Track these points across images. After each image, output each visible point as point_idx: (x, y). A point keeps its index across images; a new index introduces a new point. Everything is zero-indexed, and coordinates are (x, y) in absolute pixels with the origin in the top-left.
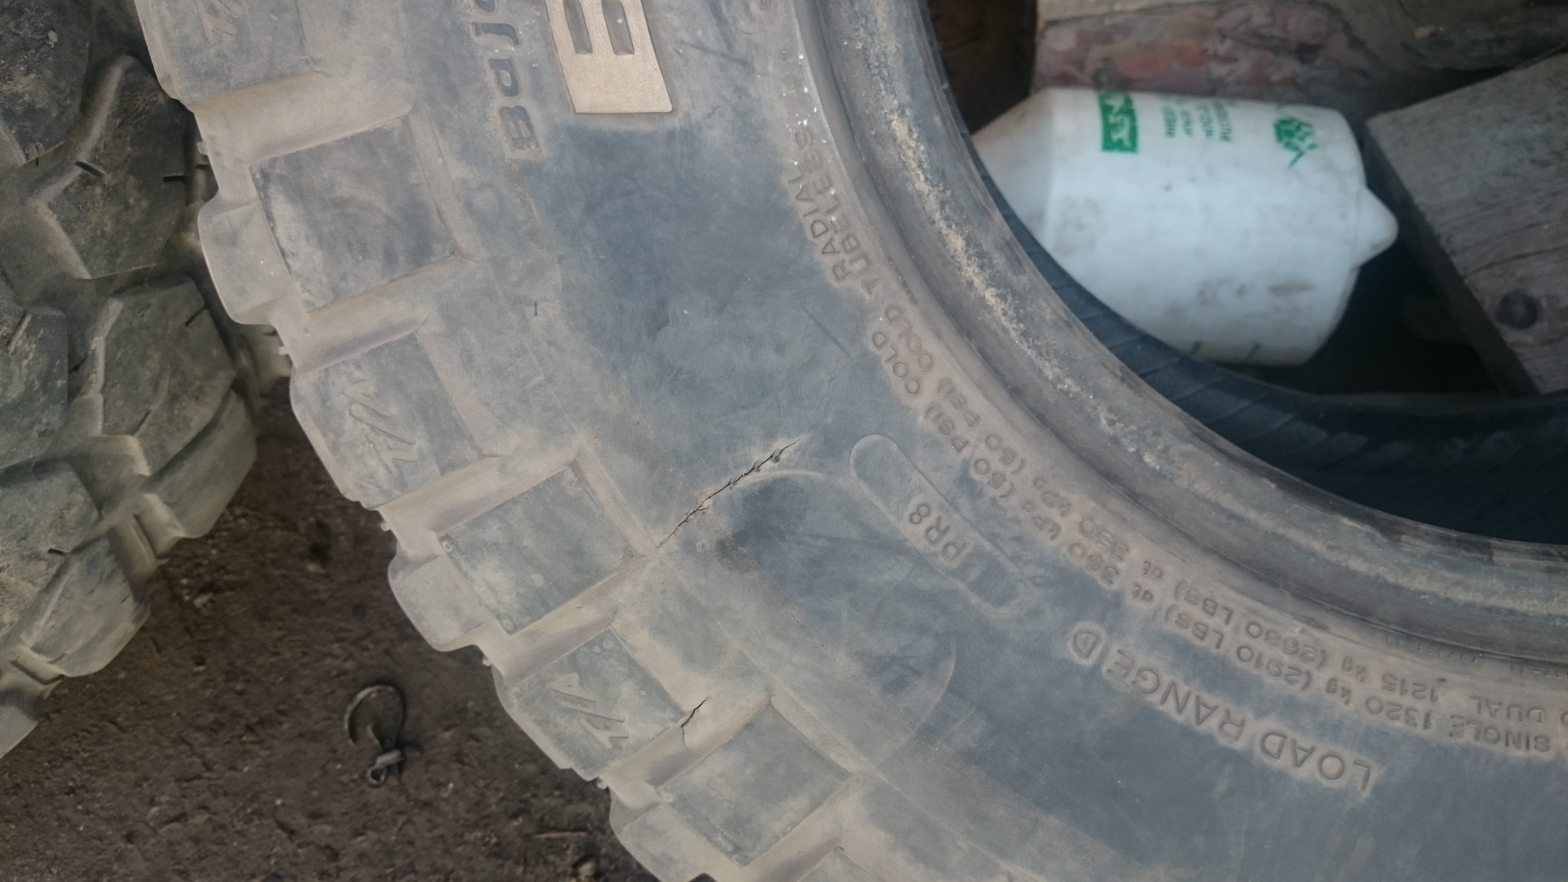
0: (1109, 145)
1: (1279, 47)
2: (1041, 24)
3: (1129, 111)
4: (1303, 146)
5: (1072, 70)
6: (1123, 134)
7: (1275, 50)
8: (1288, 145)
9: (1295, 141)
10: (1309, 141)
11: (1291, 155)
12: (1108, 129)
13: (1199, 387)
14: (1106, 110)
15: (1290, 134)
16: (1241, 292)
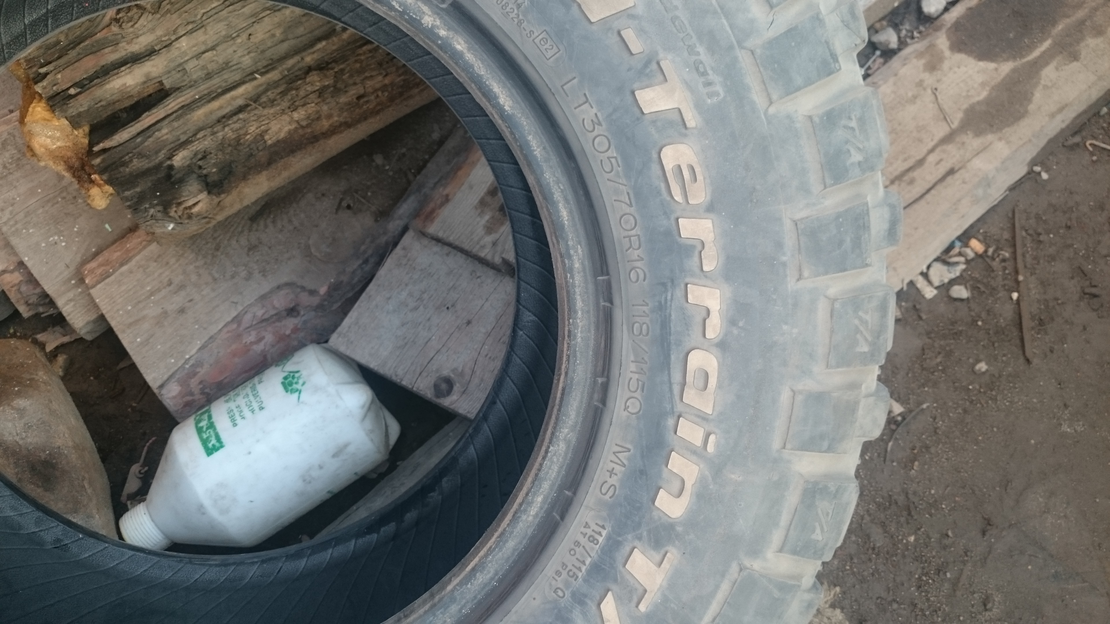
0: (210, 451)
1: (278, 317)
2: (156, 391)
3: (211, 426)
4: (299, 387)
5: (189, 398)
6: (214, 441)
7: (279, 320)
8: (293, 391)
9: (295, 386)
10: (301, 382)
11: (296, 395)
12: (205, 442)
14: (199, 431)
15: (291, 384)
16: (321, 467)
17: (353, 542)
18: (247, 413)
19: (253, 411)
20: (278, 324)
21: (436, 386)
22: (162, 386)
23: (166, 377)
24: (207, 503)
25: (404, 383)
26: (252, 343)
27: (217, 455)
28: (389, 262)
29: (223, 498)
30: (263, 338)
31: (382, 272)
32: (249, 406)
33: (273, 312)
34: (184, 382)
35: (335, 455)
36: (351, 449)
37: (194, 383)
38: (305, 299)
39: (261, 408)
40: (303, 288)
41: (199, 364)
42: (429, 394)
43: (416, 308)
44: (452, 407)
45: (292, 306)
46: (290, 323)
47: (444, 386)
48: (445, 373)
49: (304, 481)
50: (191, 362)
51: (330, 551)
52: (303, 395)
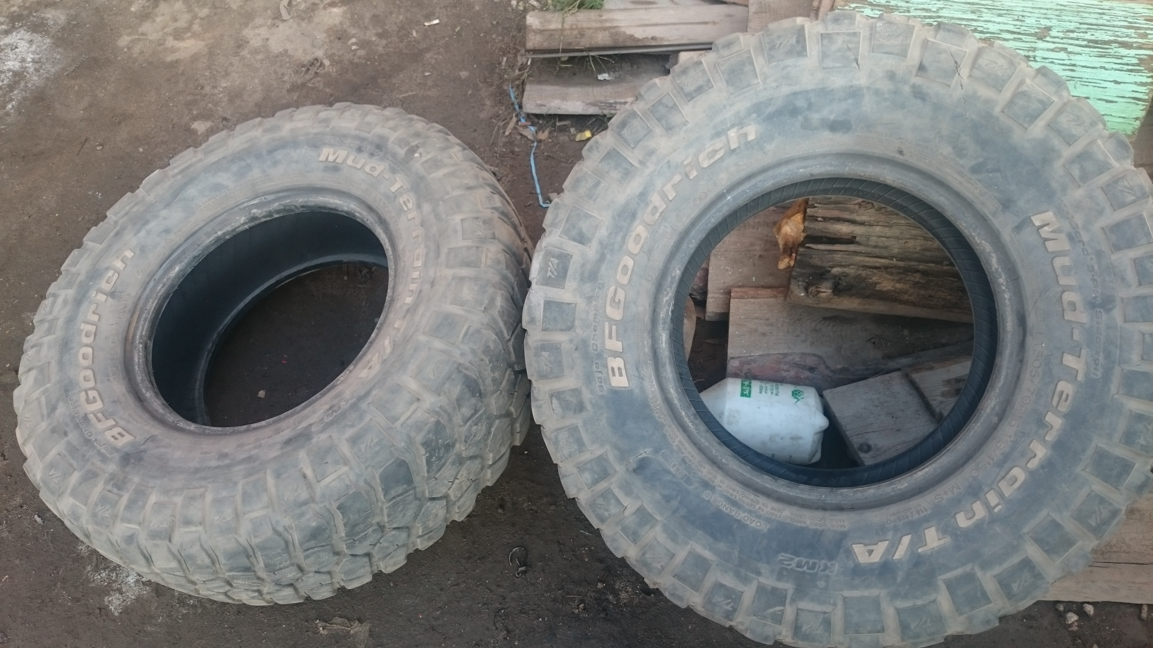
0: (743, 395)
1: (804, 367)
2: (728, 358)
3: (750, 386)
4: (799, 398)
5: (739, 372)
6: (747, 392)
7: (802, 369)
8: (795, 398)
9: (797, 396)
10: (802, 396)
11: (796, 400)
12: (743, 390)
13: (760, 460)
14: (743, 385)
15: (796, 394)
16: (782, 439)
17: (785, 470)
18: (769, 391)
19: (772, 393)
20: (800, 370)
21: (861, 445)
22: (732, 358)
23: (737, 356)
24: (726, 413)
25: (847, 433)
26: (783, 370)
27: (745, 398)
28: (879, 378)
29: (734, 417)
30: (789, 371)
31: (871, 380)
32: (772, 390)
33: (803, 363)
34: (742, 364)
35: (792, 438)
36: (801, 442)
37: (746, 368)
38: (822, 368)
39: (777, 395)
40: (825, 363)
41: (754, 361)
42: (856, 446)
43: (877, 406)
44: (864, 459)
45: (814, 366)
46: (807, 374)
47: (865, 448)
48: (871, 443)
49: (771, 438)
50: (752, 358)
51: (772, 466)
52: (799, 403)
